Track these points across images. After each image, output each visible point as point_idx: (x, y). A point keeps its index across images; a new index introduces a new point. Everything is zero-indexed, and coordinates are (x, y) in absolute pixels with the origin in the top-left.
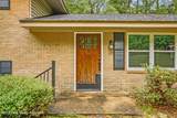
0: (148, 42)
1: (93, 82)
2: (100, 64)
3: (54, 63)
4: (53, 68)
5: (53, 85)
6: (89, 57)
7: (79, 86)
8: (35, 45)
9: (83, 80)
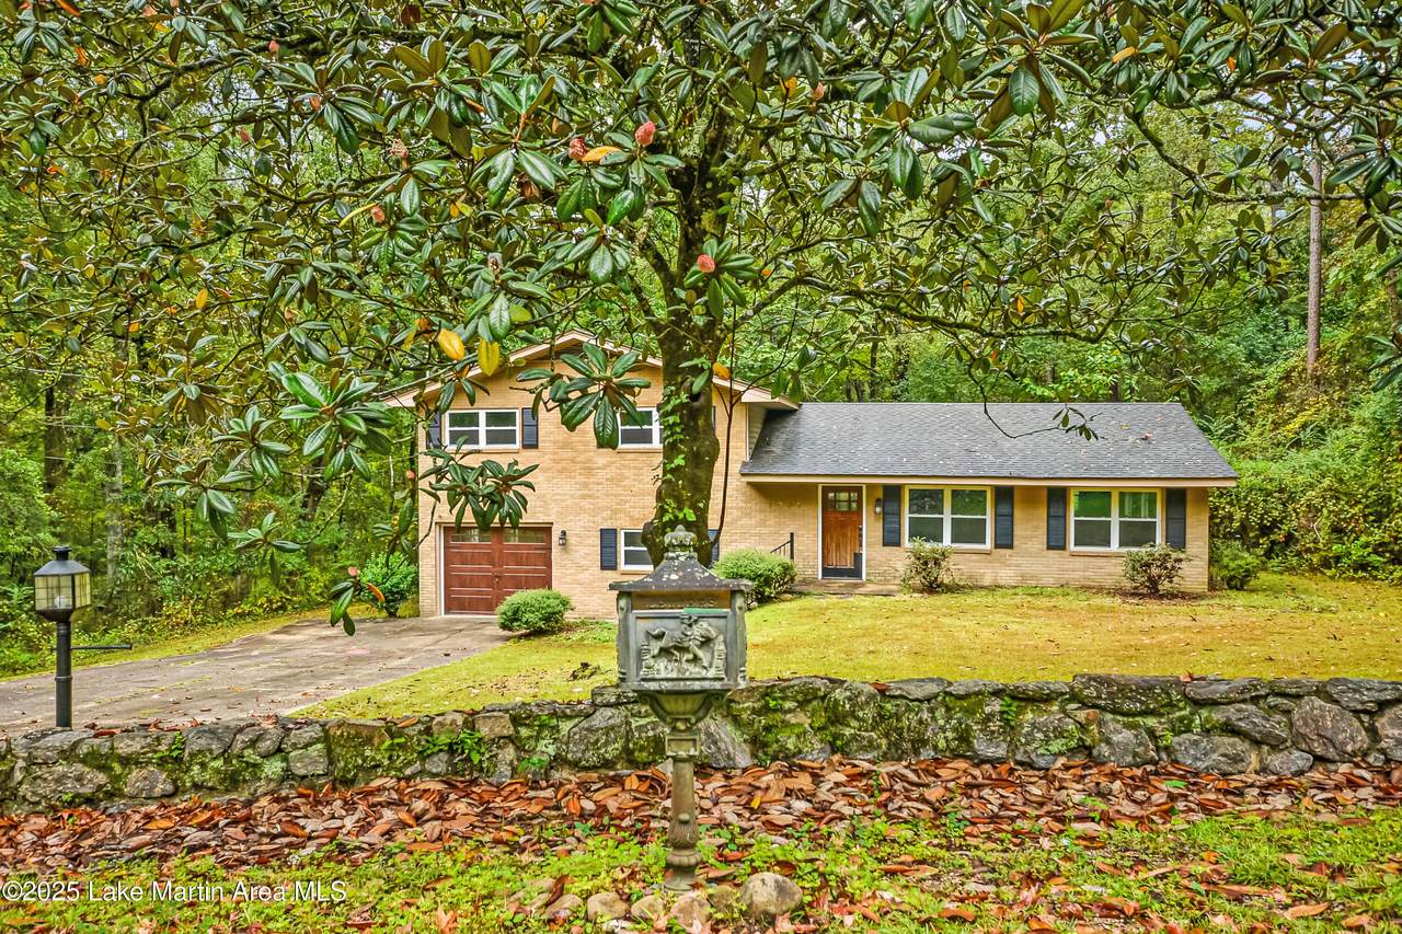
0: (942, 501)
1: (850, 565)
2: (861, 536)
3: (792, 535)
4: (792, 542)
5: (792, 557)
6: (843, 525)
7: (827, 572)
8: (756, 504)
9: (834, 562)
